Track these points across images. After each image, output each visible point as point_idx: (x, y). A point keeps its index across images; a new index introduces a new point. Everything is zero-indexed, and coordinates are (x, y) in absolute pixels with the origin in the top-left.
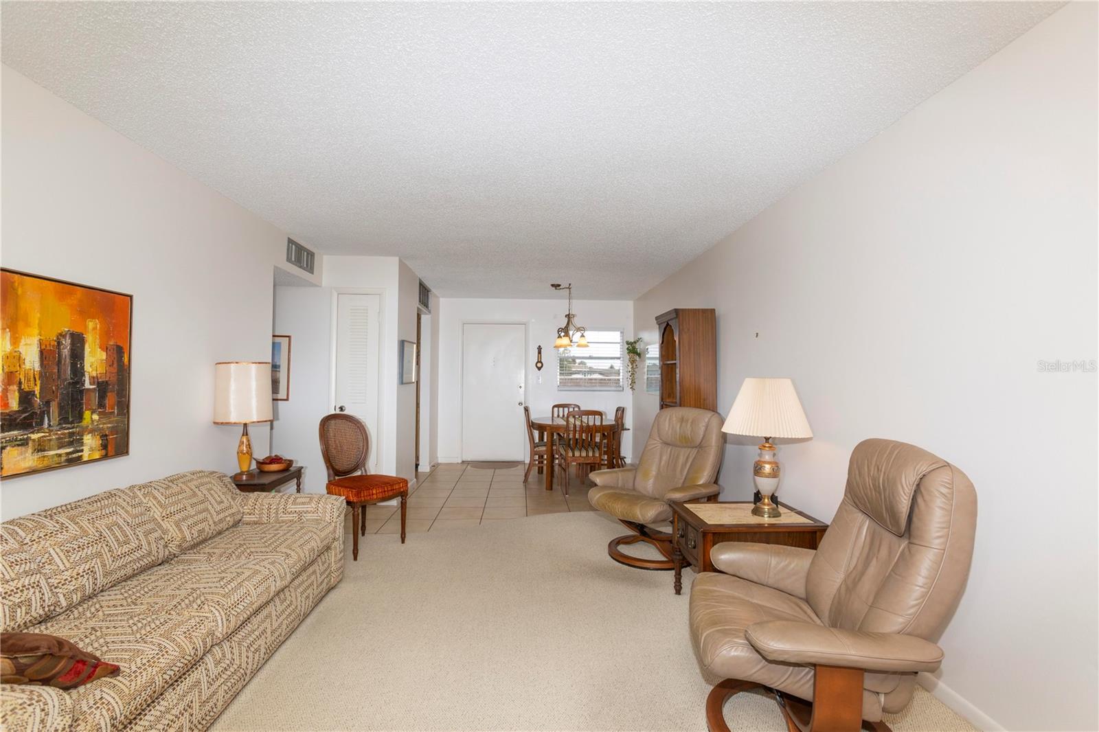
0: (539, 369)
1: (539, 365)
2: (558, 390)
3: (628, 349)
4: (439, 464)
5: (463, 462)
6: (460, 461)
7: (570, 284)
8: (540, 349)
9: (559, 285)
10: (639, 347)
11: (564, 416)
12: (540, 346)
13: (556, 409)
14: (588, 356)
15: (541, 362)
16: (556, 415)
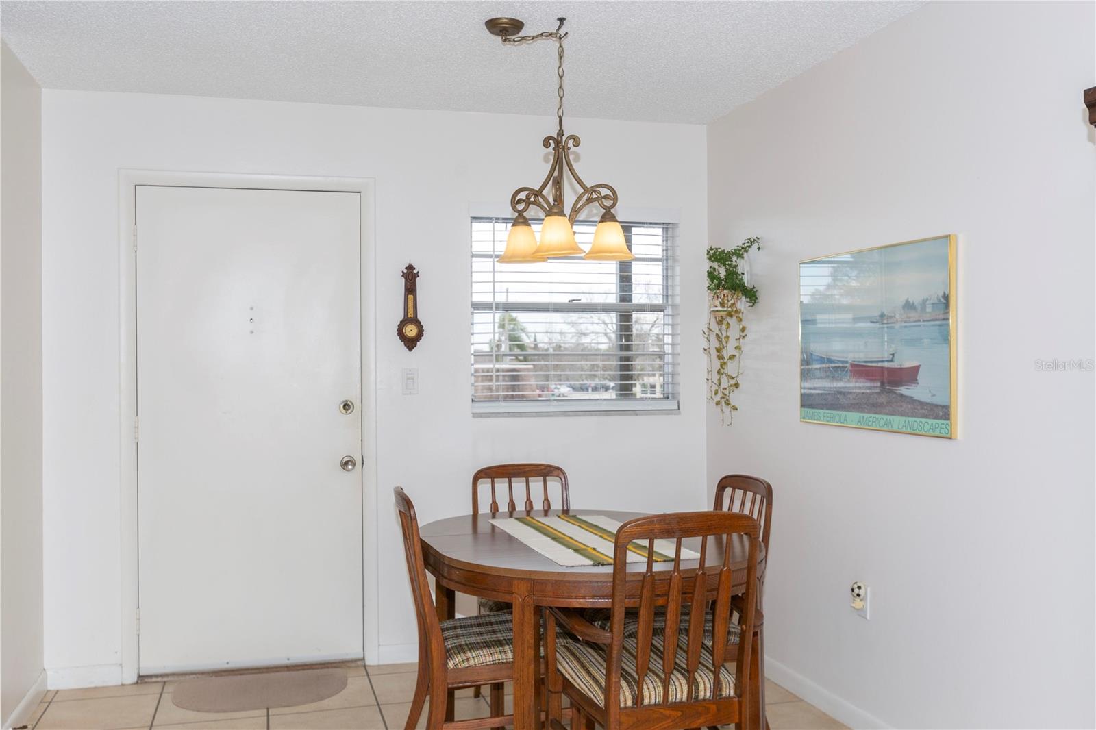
0: (411, 343)
1: (411, 331)
2: (475, 415)
3: (712, 275)
4: (48, 700)
5: (142, 679)
6: (131, 678)
7: (561, 20)
8: (410, 277)
9: (516, 25)
10: (750, 269)
11: (512, 505)
12: (410, 268)
13: (484, 487)
14: (564, 299)
15: (415, 321)
16: (485, 508)
